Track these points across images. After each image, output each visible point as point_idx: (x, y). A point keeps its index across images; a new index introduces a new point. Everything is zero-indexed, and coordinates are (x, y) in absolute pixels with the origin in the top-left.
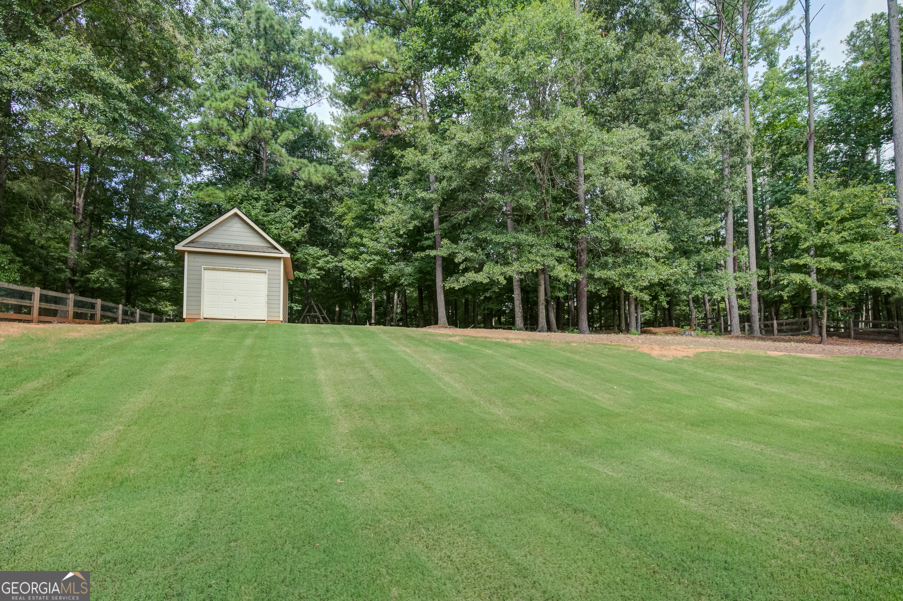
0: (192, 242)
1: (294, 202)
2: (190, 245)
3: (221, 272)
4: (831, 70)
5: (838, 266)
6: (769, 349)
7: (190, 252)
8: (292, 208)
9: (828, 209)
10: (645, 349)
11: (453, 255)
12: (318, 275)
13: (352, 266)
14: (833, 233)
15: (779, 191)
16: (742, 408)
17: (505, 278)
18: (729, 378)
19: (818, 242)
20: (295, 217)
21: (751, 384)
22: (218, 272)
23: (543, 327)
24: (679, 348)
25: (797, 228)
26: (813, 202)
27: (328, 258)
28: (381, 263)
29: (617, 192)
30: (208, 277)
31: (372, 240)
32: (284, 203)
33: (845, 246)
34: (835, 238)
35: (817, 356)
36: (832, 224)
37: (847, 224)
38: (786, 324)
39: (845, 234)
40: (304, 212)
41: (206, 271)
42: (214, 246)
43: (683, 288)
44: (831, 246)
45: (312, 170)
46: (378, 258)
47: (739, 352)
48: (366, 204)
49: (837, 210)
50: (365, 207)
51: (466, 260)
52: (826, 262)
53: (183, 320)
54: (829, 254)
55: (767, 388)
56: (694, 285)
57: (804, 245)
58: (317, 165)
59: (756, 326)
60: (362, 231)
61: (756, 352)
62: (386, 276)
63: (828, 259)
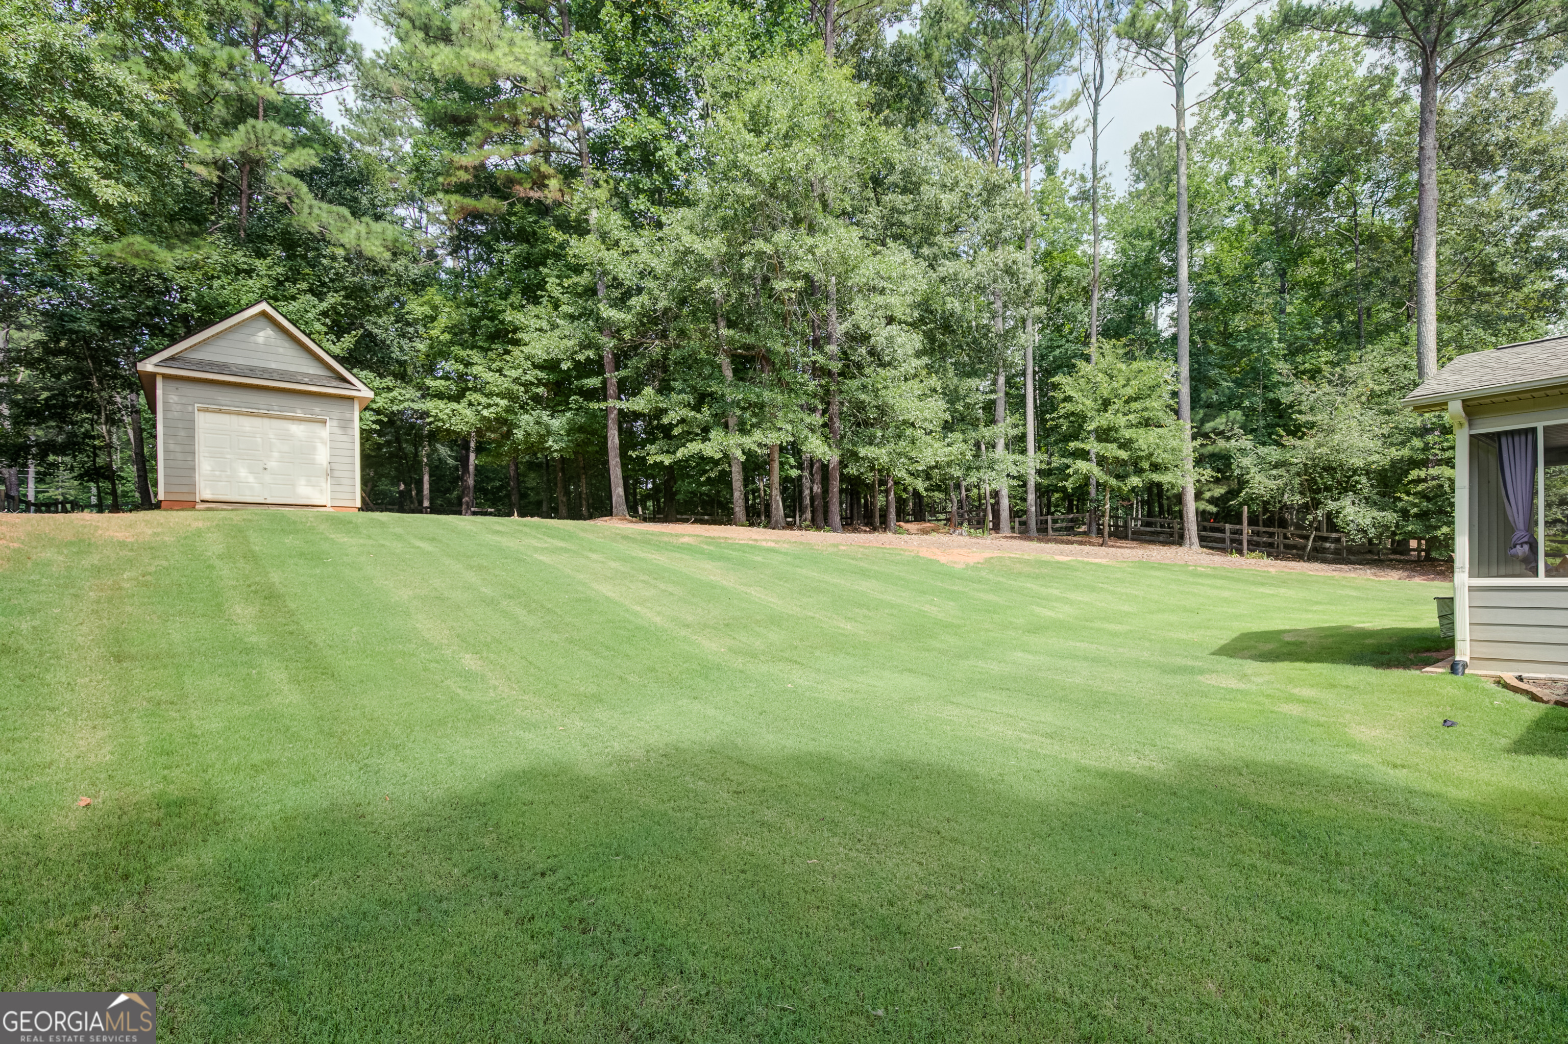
0: (172, 358)
1: (323, 284)
2: (170, 363)
3: (234, 418)
4: (1117, 199)
5: (1123, 455)
6: (1054, 553)
7: (166, 377)
8: (320, 297)
9: (1115, 384)
10: (925, 553)
11: (660, 412)
12: (374, 422)
13: (447, 411)
14: (1120, 415)
15: (1058, 347)
16: (1061, 616)
17: (744, 453)
18: (1032, 586)
19: (1104, 423)
20: (325, 314)
21: (1056, 592)
22: (227, 417)
23: (777, 522)
24: (962, 551)
25: (1083, 404)
26: (1100, 375)
27: (395, 393)
28: (508, 410)
29: (886, 338)
30: (205, 423)
31: (490, 369)
32: (304, 286)
33: (1130, 431)
34: (1122, 421)
35: (1104, 561)
36: (1118, 404)
37: (1135, 405)
38: (1063, 521)
39: (1131, 417)
40: (343, 305)
41: (202, 414)
42: (222, 368)
43: (957, 472)
44: (1116, 431)
45: (363, 229)
46: (504, 403)
47: (1026, 557)
48: (476, 306)
49: (1124, 386)
50: (476, 311)
51: (683, 421)
52: (1112, 450)
53: (158, 506)
54: (1115, 440)
55: (1072, 596)
56: (969, 468)
57: (1091, 426)
58: (371, 222)
59: (1033, 524)
60: (469, 352)
61: (1046, 557)
62: (519, 434)
63: (1115, 445)
